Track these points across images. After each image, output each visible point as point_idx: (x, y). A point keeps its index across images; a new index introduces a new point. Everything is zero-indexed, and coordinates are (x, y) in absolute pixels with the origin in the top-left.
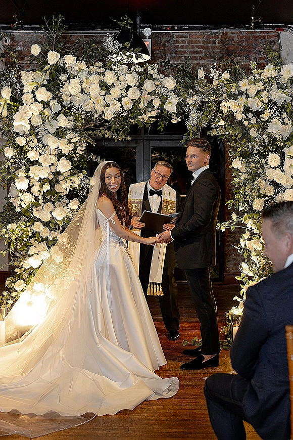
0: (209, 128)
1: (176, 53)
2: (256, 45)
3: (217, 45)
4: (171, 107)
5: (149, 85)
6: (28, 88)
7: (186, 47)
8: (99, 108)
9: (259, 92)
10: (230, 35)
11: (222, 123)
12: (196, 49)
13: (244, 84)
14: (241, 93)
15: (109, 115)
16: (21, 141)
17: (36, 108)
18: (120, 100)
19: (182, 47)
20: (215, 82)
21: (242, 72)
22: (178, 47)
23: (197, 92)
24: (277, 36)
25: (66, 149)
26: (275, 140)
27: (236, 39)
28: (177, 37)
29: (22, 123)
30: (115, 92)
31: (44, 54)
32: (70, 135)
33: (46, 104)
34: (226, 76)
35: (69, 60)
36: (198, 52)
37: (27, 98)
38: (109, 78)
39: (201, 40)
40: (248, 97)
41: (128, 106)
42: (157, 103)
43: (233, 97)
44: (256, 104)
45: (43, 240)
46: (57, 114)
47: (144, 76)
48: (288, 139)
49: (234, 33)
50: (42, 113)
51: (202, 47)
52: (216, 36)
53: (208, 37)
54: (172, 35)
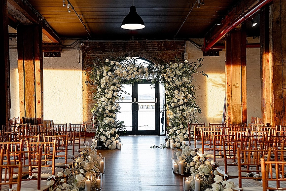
1: (147, 49)
2: (177, 46)
3: (162, 46)
6: (105, 72)
7: (151, 47)
10: (167, 42)
17: (107, 77)
19: (149, 47)
24: (185, 43)
27: (170, 44)
33: (110, 76)
35: (117, 63)
37: (104, 74)
39: (156, 44)
40: (169, 73)
50: (109, 78)
51: (157, 47)
52: (162, 42)
53: (159, 43)
54: (146, 42)
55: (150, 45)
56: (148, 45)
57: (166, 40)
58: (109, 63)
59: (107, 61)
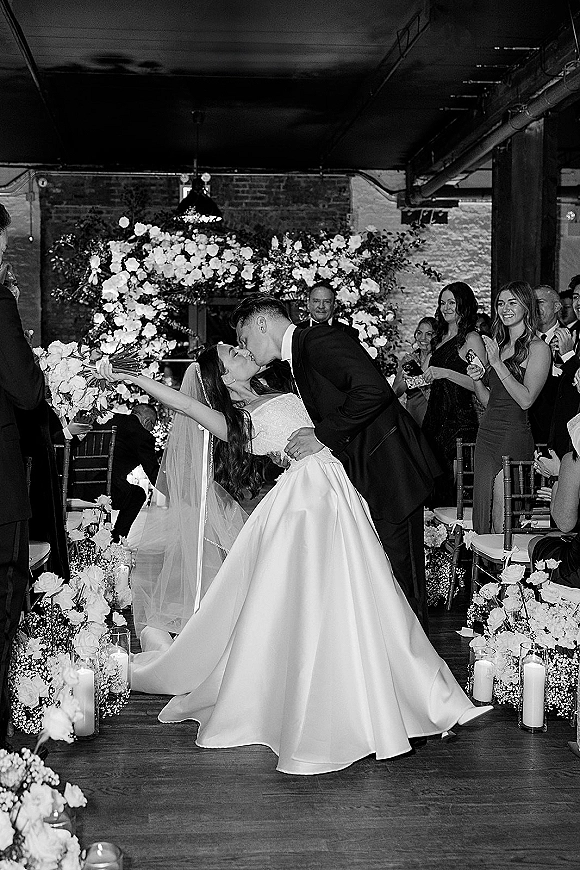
0: (281, 293)
1: (236, 198)
2: (325, 192)
3: (282, 190)
4: (247, 275)
5: (228, 255)
6: (117, 258)
7: (248, 192)
8: (180, 276)
9: (329, 262)
10: (296, 179)
11: (294, 288)
12: (259, 194)
13: (315, 255)
14: (312, 262)
15: (189, 282)
16: (109, 308)
17: (124, 277)
18: (200, 268)
19: (243, 192)
20: (288, 251)
21: (313, 240)
22: (238, 192)
23: (272, 260)
24: (348, 182)
25: (150, 314)
26: (344, 307)
27: (303, 185)
28: (237, 180)
29: (112, 291)
30: (195, 261)
31: (132, 226)
32: (156, 302)
33: (133, 273)
34: (298, 245)
35: (155, 231)
36: (261, 198)
37: (115, 267)
38: (190, 247)
39: (264, 184)
40: (319, 266)
41: (210, 275)
42: (234, 270)
43: (305, 265)
44: (326, 273)
45: (124, 402)
46: (143, 282)
47: (224, 246)
48: (356, 306)
49: (299, 177)
50: (129, 280)
51: (265, 193)
52: (281, 180)
53: (272, 181)
54: (232, 178)
55: (244, 186)
56: (238, 186)
57: (293, 174)
58: (130, 230)
59: (124, 222)
